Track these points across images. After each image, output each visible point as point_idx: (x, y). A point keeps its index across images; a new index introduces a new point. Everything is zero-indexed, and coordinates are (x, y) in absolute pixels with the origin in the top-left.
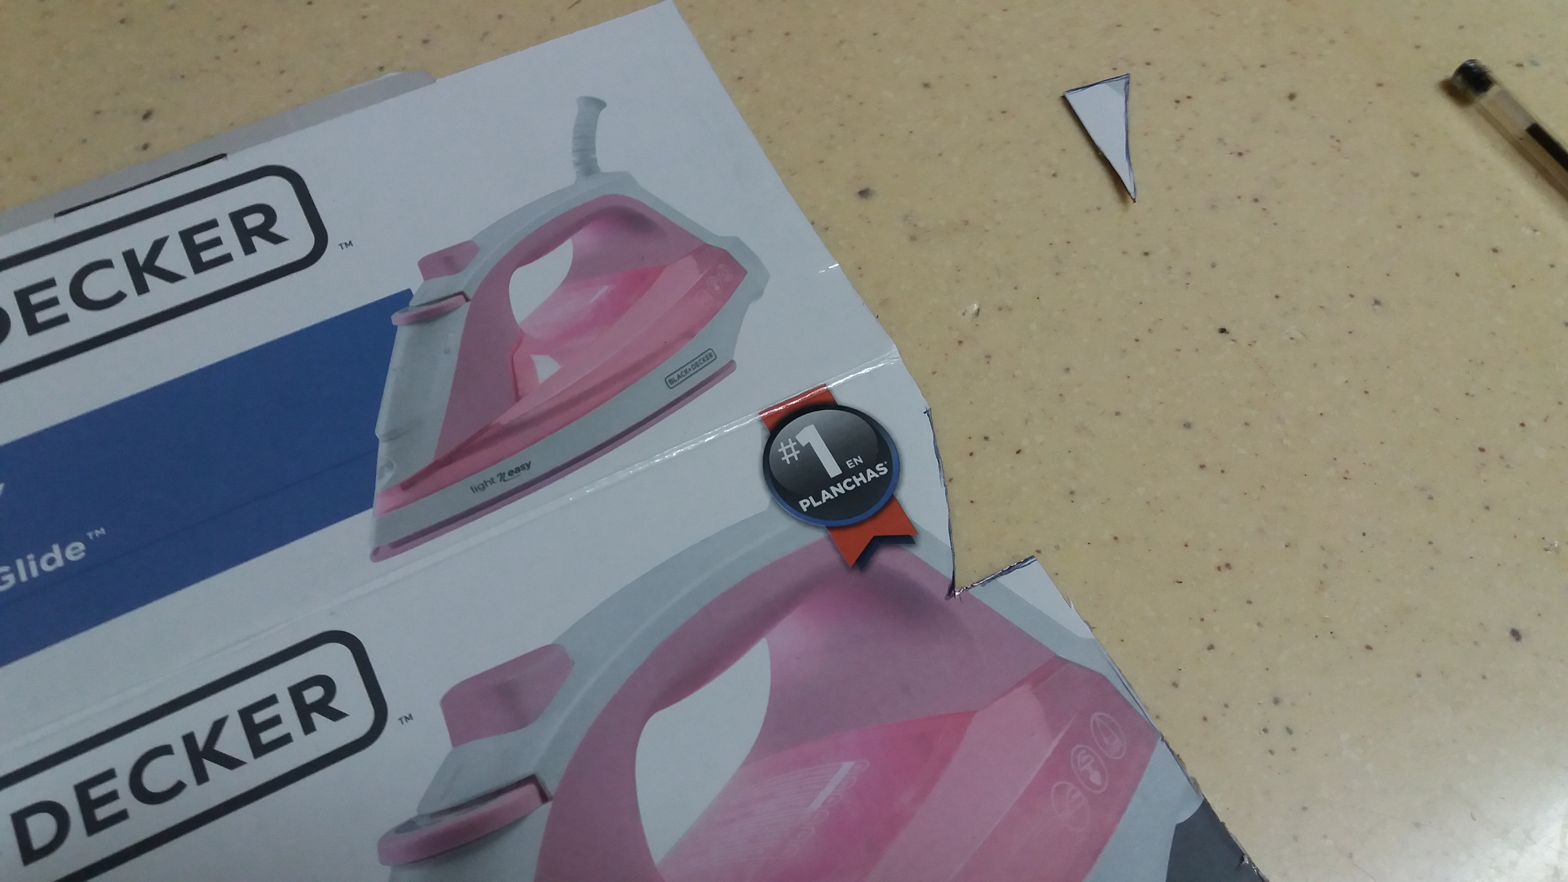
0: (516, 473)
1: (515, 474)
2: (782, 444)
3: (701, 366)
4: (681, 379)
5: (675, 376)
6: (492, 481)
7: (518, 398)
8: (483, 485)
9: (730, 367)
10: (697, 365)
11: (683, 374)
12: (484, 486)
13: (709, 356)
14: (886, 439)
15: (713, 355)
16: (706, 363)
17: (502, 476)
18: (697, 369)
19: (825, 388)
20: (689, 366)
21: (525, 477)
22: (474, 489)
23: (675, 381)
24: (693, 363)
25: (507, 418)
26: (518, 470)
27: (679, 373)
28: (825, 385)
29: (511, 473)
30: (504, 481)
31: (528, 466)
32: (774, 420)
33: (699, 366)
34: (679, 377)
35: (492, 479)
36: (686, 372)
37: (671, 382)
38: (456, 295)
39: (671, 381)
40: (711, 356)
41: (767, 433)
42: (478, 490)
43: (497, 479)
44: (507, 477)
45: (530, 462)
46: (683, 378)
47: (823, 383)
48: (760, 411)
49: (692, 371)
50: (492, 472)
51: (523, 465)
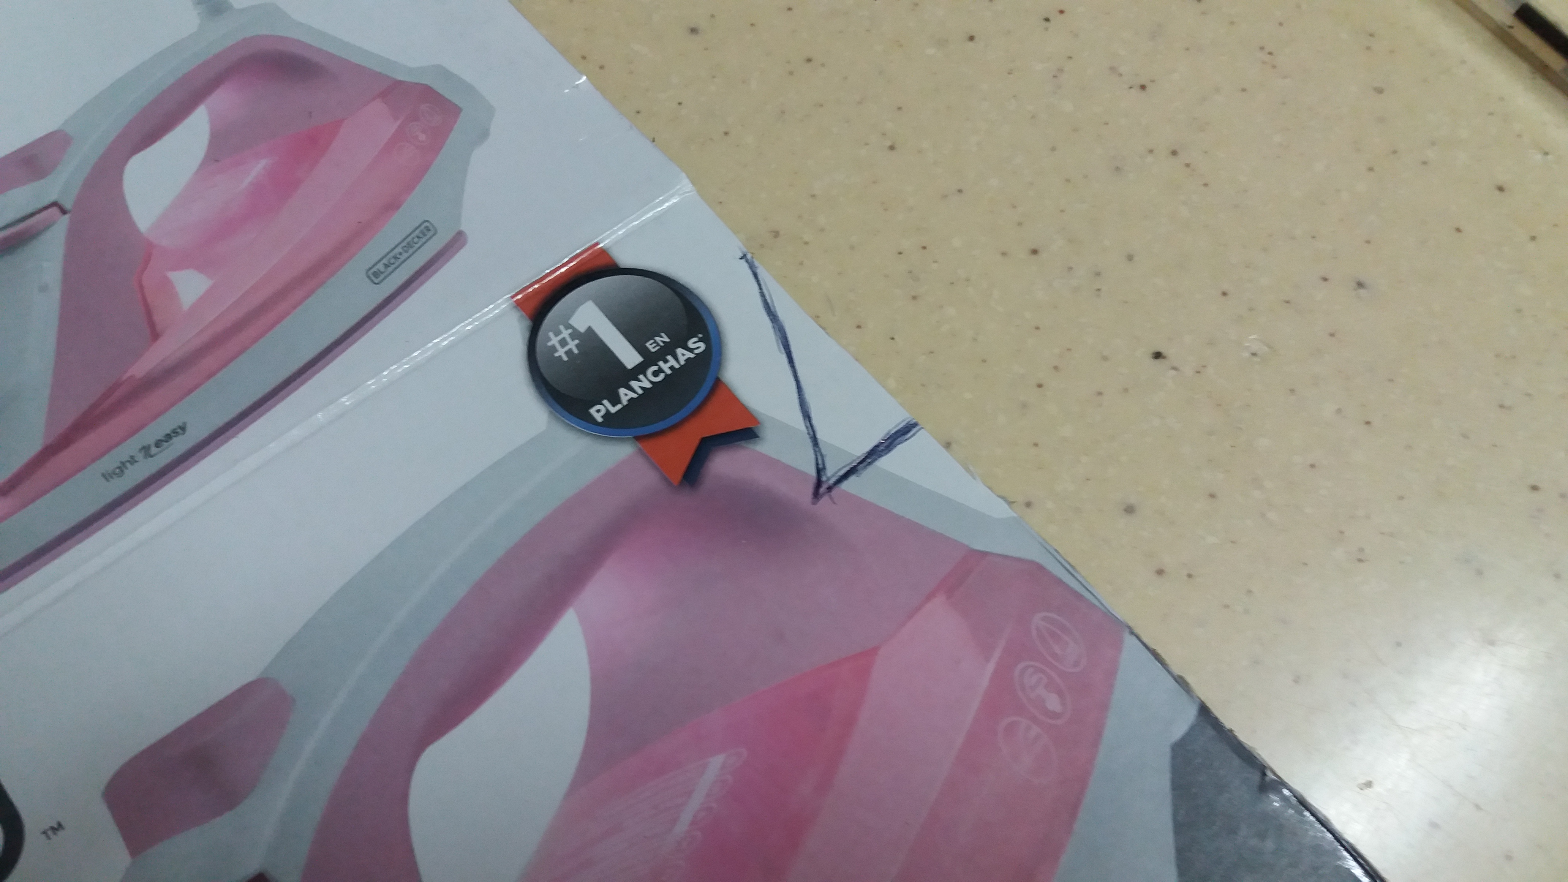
0: (166, 441)
1: (165, 444)
2: (551, 334)
3: (417, 246)
4: (390, 269)
5: (380, 267)
6: (133, 460)
7: (155, 335)
8: (119, 468)
9: (458, 241)
10: (410, 245)
11: (392, 261)
12: (121, 469)
13: (426, 231)
14: (696, 304)
15: (431, 228)
16: (423, 240)
17: (146, 449)
18: (411, 251)
19: (599, 246)
20: (399, 249)
21: (179, 445)
22: (107, 476)
23: (382, 273)
24: (404, 244)
25: (141, 368)
26: (168, 437)
27: (385, 261)
28: (597, 244)
29: (158, 444)
30: (152, 456)
31: (183, 428)
32: (534, 303)
33: (414, 246)
34: (386, 266)
35: (132, 457)
36: (395, 258)
37: (375, 276)
38: (46, 208)
39: (376, 274)
40: (429, 230)
41: (527, 323)
42: (114, 476)
43: (140, 457)
44: (154, 450)
45: (185, 424)
46: (393, 267)
47: (595, 241)
48: (513, 294)
49: (405, 255)
50: (131, 447)
51: (175, 429)
